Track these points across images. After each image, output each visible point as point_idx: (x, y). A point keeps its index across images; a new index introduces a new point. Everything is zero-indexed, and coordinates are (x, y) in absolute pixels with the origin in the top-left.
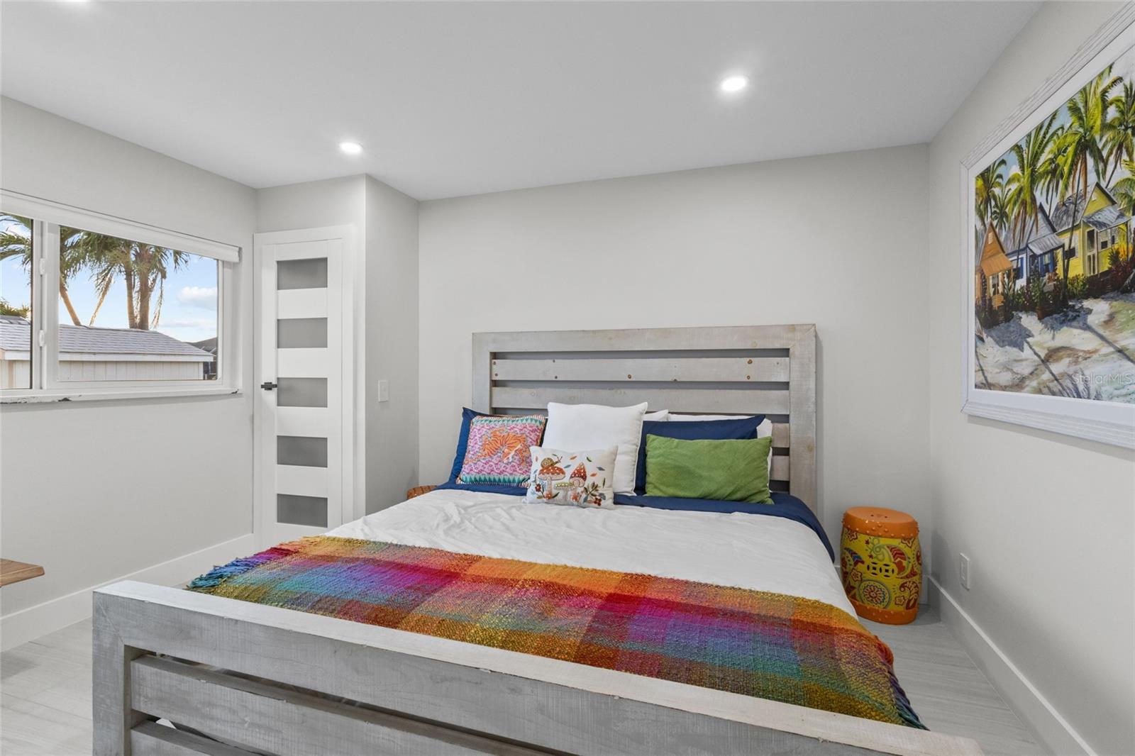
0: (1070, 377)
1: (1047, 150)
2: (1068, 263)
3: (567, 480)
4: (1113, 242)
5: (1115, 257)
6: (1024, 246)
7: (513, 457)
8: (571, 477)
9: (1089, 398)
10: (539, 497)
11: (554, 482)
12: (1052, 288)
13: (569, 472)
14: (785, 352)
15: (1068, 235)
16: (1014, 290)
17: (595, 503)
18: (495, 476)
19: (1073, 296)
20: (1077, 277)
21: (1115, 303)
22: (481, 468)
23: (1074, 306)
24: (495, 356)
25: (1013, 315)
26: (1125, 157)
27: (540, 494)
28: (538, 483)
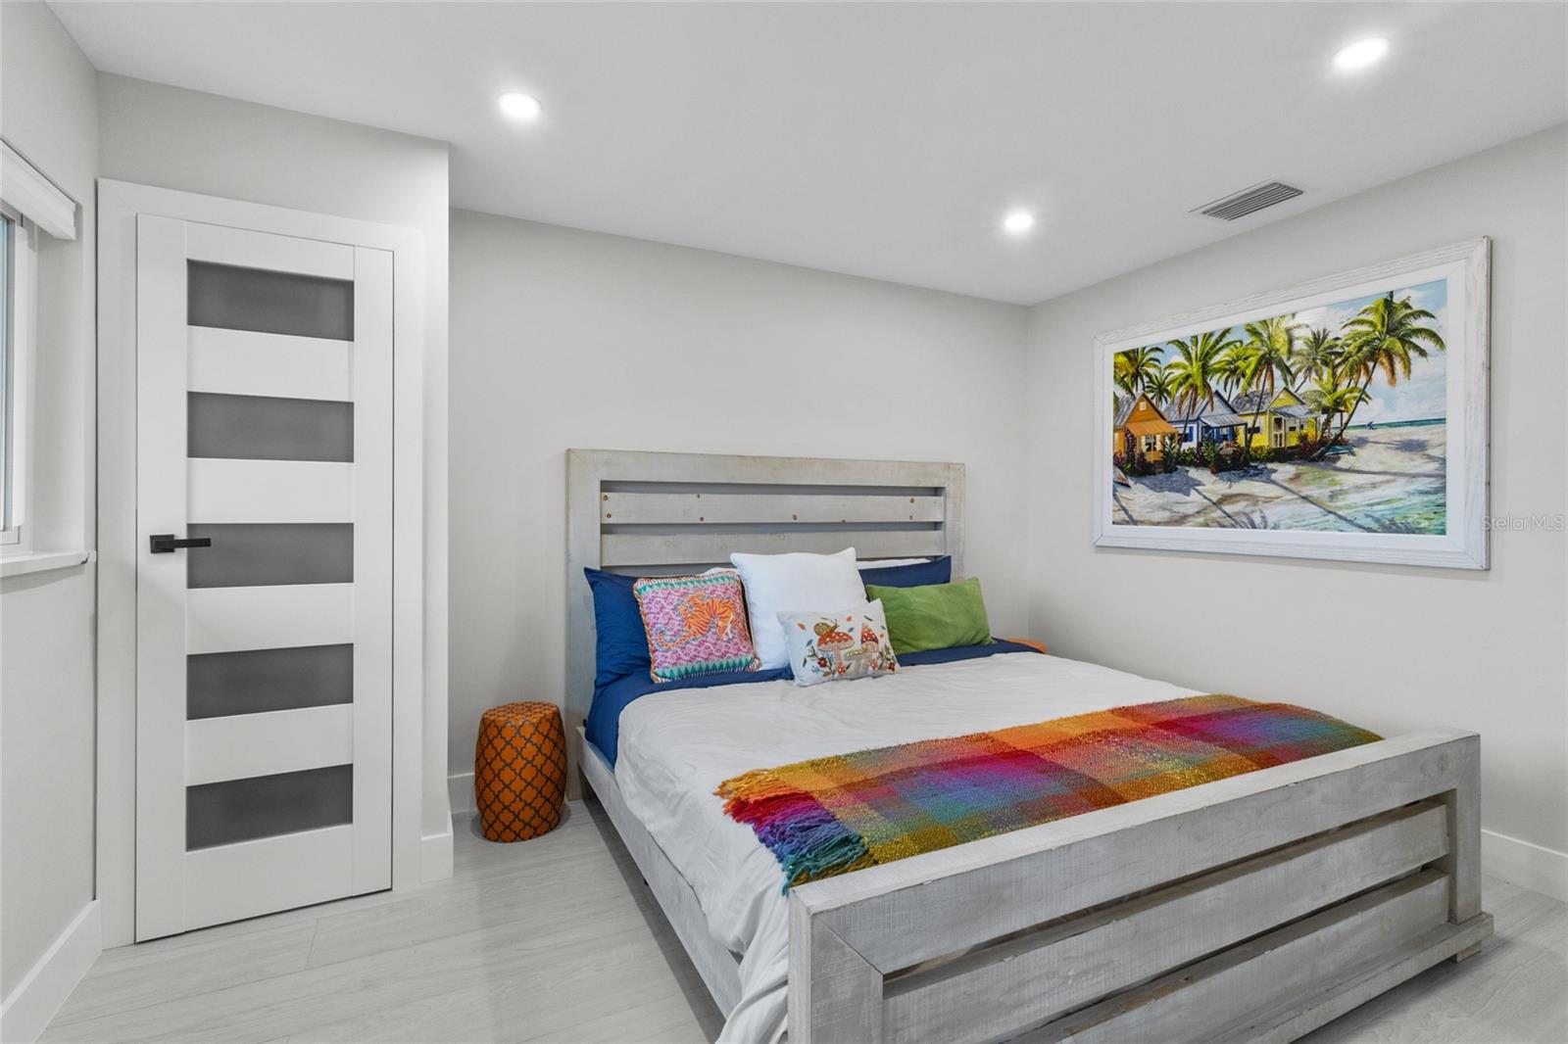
0: (1245, 514)
1: (1223, 353)
2: (1251, 438)
3: (857, 645)
4: (1302, 427)
5: (1303, 438)
6: (1195, 417)
7: (732, 632)
8: (863, 642)
9: (1265, 528)
10: (826, 674)
11: (843, 652)
12: (1232, 452)
13: (857, 636)
14: (936, 491)
15: (1253, 417)
16: (1179, 450)
17: (890, 668)
18: (715, 661)
19: (1256, 460)
20: (1261, 448)
21: (1301, 467)
22: (693, 653)
23: (1256, 467)
24: (607, 486)
25: (1176, 469)
26: (1314, 375)
27: (827, 669)
28: (820, 656)
